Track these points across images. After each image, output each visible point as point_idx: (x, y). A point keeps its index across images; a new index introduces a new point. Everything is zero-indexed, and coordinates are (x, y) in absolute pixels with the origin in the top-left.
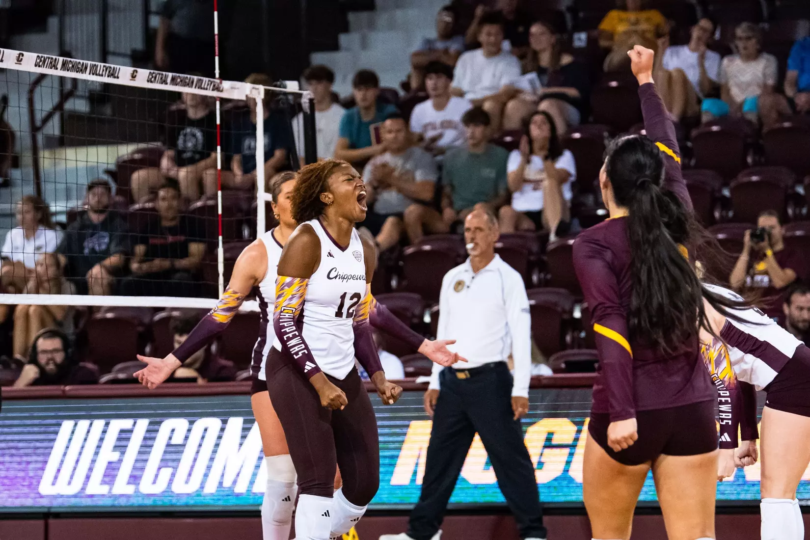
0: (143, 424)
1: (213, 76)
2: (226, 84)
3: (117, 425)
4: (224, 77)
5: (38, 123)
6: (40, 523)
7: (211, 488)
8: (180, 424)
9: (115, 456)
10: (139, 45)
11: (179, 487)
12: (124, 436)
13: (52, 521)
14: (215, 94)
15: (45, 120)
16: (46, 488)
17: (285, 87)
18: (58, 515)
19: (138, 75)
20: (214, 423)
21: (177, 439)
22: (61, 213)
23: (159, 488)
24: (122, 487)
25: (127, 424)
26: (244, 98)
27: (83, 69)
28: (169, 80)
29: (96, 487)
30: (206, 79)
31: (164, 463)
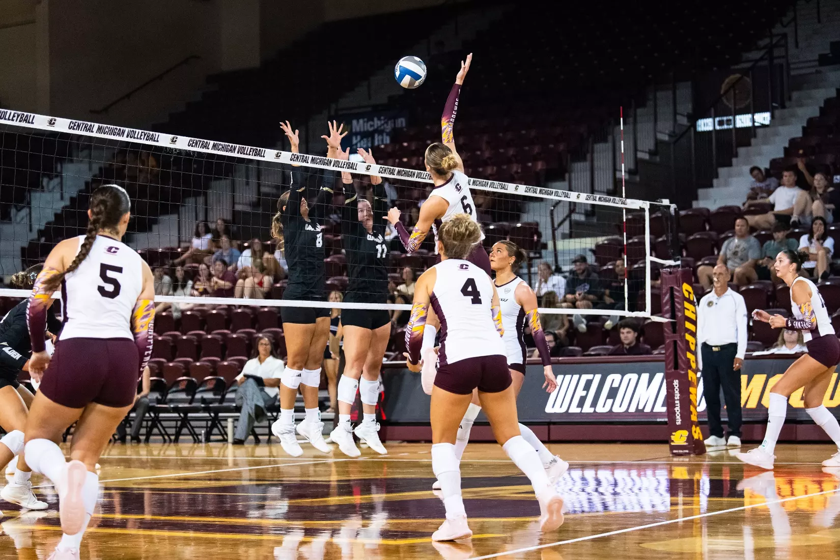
0: (598, 377)
1: (622, 197)
2: (629, 201)
3: (585, 377)
4: (627, 197)
5: (556, 226)
6: (546, 427)
7: (632, 409)
8: (617, 377)
9: (584, 393)
10: (611, 187)
11: (616, 409)
12: (589, 384)
13: (552, 426)
14: (622, 206)
15: (559, 225)
16: (549, 409)
17: (662, 202)
18: (554, 423)
19: (580, 197)
20: (634, 376)
21: (615, 385)
22: (566, 272)
23: (606, 409)
24: (587, 409)
25: (590, 377)
26: (639, 208)
27: (551, 194)
28: (597, 199)
29: (574, 409)
30: (617, 199)
31: (609, 397)
